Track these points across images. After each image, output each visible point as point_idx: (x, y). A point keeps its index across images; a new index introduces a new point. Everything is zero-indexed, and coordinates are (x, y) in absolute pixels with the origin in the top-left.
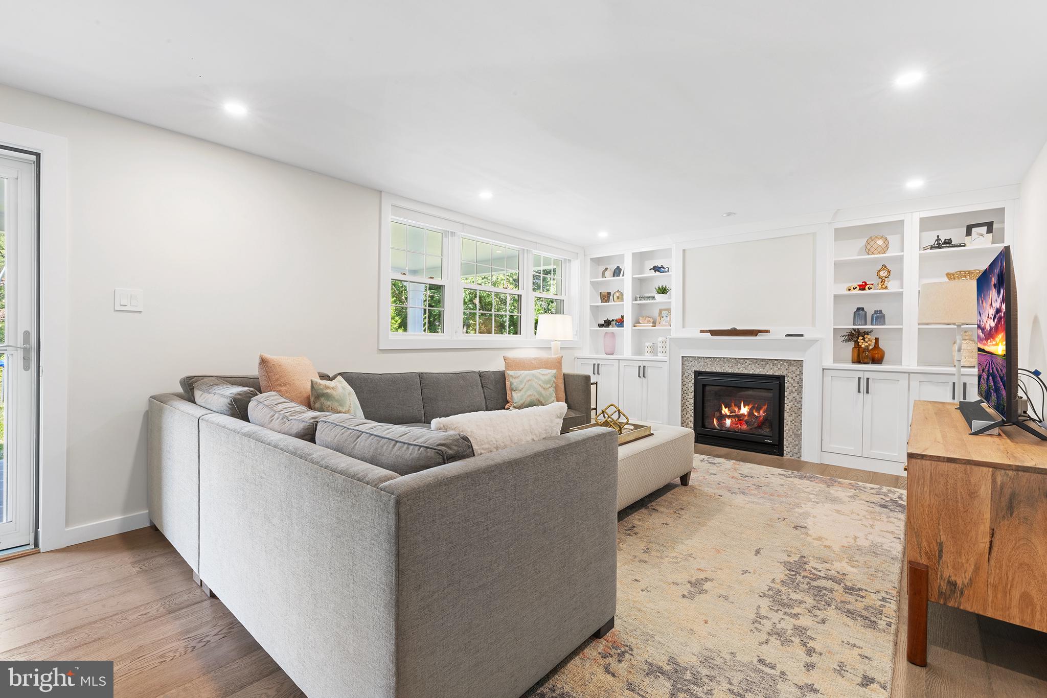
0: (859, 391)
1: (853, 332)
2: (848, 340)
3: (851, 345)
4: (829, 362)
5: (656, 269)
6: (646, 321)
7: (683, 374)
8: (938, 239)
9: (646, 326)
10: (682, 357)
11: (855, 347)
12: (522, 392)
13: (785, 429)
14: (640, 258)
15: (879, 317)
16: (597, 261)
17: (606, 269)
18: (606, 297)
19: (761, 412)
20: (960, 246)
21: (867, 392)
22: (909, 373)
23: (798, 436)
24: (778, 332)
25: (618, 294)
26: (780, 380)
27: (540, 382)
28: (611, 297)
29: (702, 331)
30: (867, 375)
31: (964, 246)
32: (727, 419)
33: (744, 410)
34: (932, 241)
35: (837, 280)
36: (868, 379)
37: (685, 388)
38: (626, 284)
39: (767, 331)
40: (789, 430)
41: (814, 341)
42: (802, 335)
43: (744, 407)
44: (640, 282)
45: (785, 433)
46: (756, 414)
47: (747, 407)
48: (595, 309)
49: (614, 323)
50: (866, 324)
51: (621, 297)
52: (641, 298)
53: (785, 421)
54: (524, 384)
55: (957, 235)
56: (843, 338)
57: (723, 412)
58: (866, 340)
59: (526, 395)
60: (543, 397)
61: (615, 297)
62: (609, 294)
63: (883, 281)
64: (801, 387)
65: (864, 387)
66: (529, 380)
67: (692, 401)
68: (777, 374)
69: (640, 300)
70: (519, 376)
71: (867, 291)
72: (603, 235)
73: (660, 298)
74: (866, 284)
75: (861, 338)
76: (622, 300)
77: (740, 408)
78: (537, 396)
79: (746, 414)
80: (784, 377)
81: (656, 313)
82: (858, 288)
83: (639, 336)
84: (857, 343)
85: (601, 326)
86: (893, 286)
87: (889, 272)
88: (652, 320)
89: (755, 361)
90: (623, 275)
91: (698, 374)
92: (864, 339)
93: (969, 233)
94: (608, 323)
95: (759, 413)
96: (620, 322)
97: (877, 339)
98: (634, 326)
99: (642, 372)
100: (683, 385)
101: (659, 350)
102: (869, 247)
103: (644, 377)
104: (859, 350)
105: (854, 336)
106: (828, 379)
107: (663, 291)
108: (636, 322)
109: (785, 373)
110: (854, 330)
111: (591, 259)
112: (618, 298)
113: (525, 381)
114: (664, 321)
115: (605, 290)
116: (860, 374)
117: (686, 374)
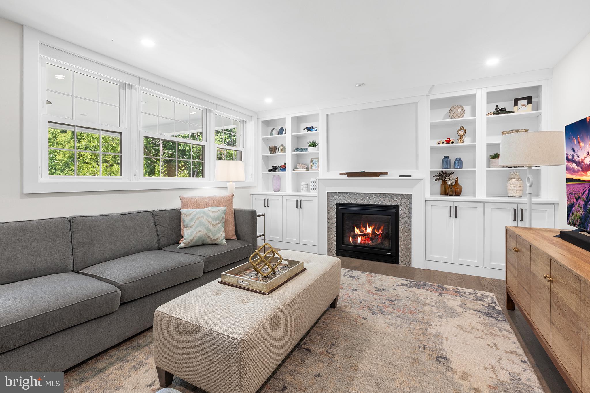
0: (451, 216)
1: (441, 173)
2: (438, 179)
3: (440, 182)
4: (428, 196)
5: (309, 129)
6: (301, 167)
7: (328, 205)
8: (497, 108)
9: (301, 170)
10: (327, 192)
11: (443, 184)
12: (192, 229)
13: (400, 244)
14: (298, 120)
15: (459, 163)
16: (267, 123)
17: (273, 129)
18: (273, 149)
19: (380, 231)
20: (511, 112)
21: (456, 217)
22: (484, 202)
23: (409, 249)
24: (394, 174)
25: (282, 147)
26: (395, 209)
27: (210, 219)
28: (277, 150)
29: (341, 174)
30: (456, 204)
31: (514, 113)
32: (358, 237)
33: (369, 230)
34: (493, 109)
35: (432, 137)
36: (456, 207)
37: (330, 216)
38: (287, 140)
39: (386, 173)
40: (403, 245)
41: (419, 180)
42: (410, 176)
43: (369, 228)
44: (297, 139)
45: (400, 247)
46: (377, 233)
47: (371, 228)
48: (265, 159)
49: (279, 168)
50: (450, 168)
51: (284, 150)
52: (298, 150)
53: (400, 239)
54: (194, 221)
55: (508, 105)
56: (435, 178)
57: (355, 232)
58: (451, 179)
59: (195, 232)
60: (212, 233)
61: (280, 149)
62: (275, 147)
63: (461, 138)
64: (410, 213)
65: (454, 213)
66: (200, 217)
67: (335, 225)
68: (393, 204)
69: (297, 151)
70: (190, 214)
71: (451, 144)
72: (269, 100)
73: (311, 150)
74: (450, 140)
75: (447, 177)
76: (285, 151)
77: (366, 229)
78: (206, 232)
79: (370, 233)
80: (398, 206)
81: (308, 161)
82: (445, 142)
83: (297, 178)
84: (444, 181)
85: (270, 170)
86: (467, 141)
87: (465, 131)
88: (306, 166)
89: (378, 195)
90: (285, 133)
91: (338, 205)
92: (449, 178)
93: (516, 104)
94: (275, 169)
95: (379, 231)
96: (283, 168)
97: (457, 178)
98: (294, 171)
99: (299, 205)
100: (328, 213)
101: (311, 187)
102: (452, 113)
103: (300, 208)
104: (445, 186)
105: (442, 177)
106: (429, 208)
107: (313, 145)
108: (295, 168)
109: (399, 204)
110: (442, 172)
111: (263, 122)
112: (282, 150)
113: (196, 218)
114: (314, 167)
115: (272, 144)
116: (451, 204)
117: (331, 206)
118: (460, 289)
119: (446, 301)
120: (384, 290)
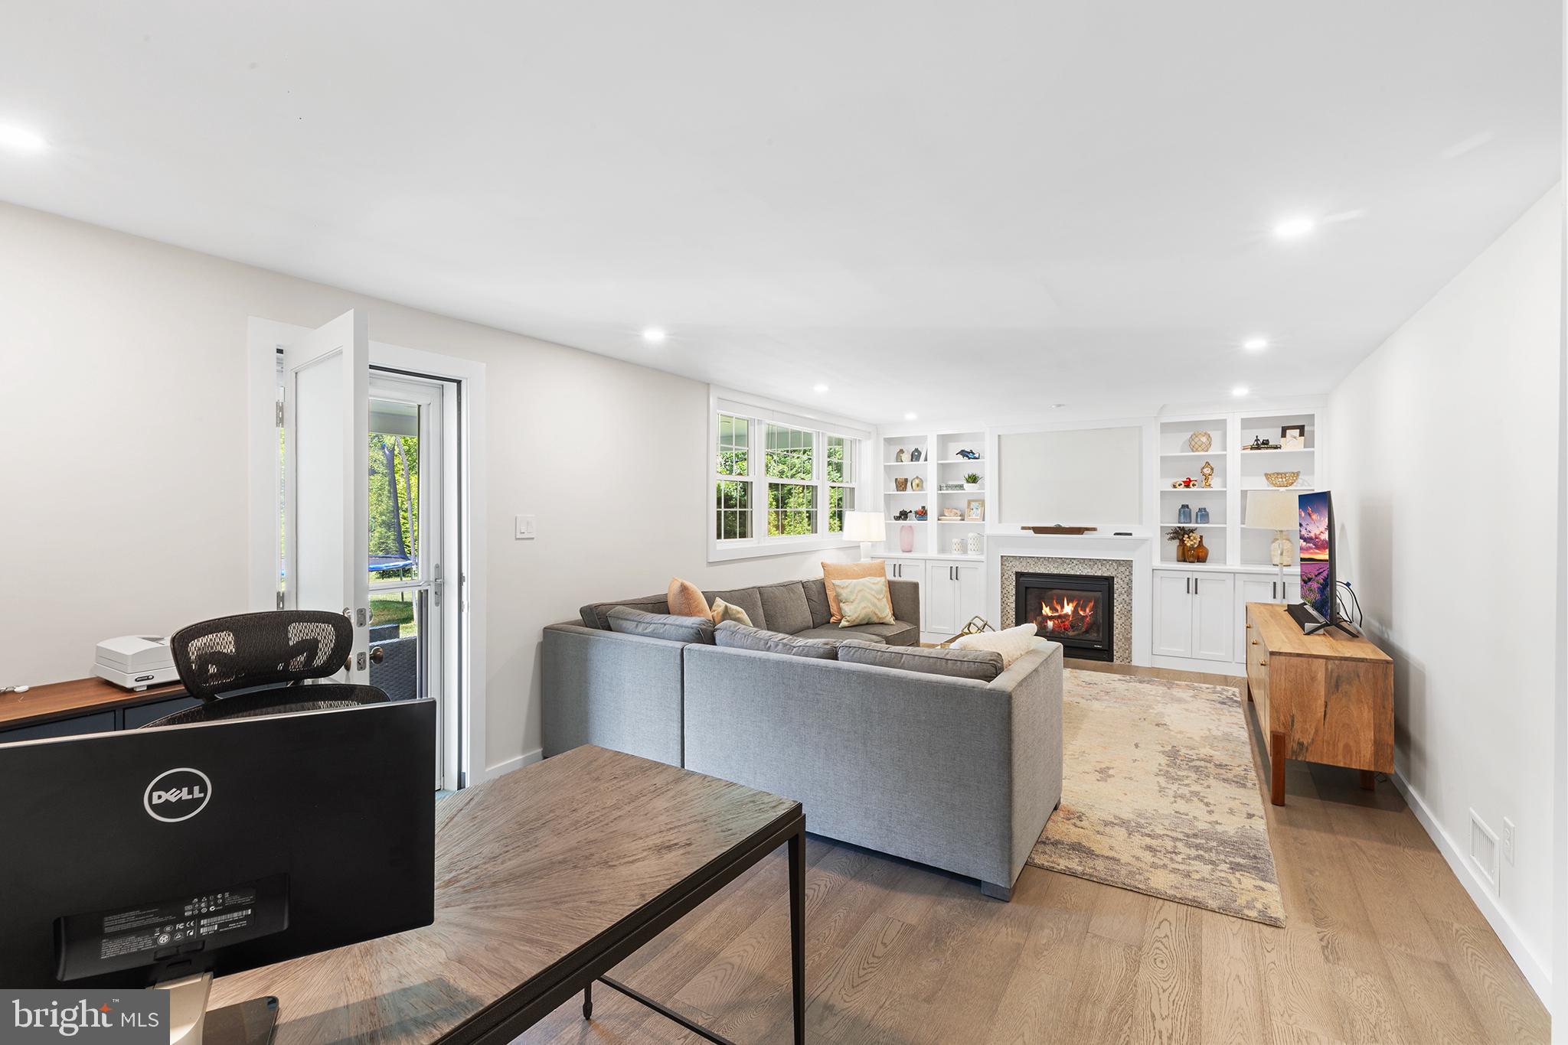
0: (1188, 592)
1: (1178, 529)
2: (1173, 538)
3: (1176, 543)
4: (1157, 563)
5: (964, 453)
6: (952, 514)
7: (1003, 575)
8: (1257, 440)
9: (952, 519)
10: (1002, 556)
11: (1180, 545)
12: (855, 604)
13: (1115, 632)
14: (944, 440)
15: (1203, 515)
16: (889, 441)
17: (902, 451)
18: (902, 485)
19: (1087, 611)
20: (1276, 447)
21: (1196, 593)
22: (1234, 573)
23: (1129, 640)
24: (1106, 530)
25: (917, 481)
26: (1109, 581)
27: (873, 593)
28: (909, 484)
29: (1023, 528)
30: (1196, 575)
31: (1280, 448)
32: (1049, 621)
33: (1068, 609)
34: (1252, 442)
35: (1164, 474)
36: (1196, 579)
37: (1005, 591)
38: (929, 470)
39: (1094, 529)
40: (1119, 634)
41: (1144, 541)
42: (1131, 534)
44: (944, 469)
45: (1115, 637)
46: (1081, 613)
47: (1070, 606)
48: (888, 498)
49: (912, 515)
50: (1190, 522)
51: (920, 486)
52: (948, 487)
53: (1115, 624)
54: (855, 595)
55: (1272, 435)
56: (1169, 536)
57: (1044, 612)
58: (1192, 538)
59: (860, 608)
60: (878, 609)
61: (914, 484)
62: (906, 480)
63: (1206, 479)
64: (1131, 588)
65: (1193, 587)
66: (860, 591)
67: (1014, 605)
68: (1105, 575)
69: (947, 490)
70: (847, 586)
71: (1193, 489)
72: (911, 416)
73: (969, 487)
74: (1190, 481)
75: (1186, 536)
76: (922, 489)
77: (1063, 608)
78: (872, 608)
79: (1070, 613)
80: (1113, 578)
81: (963, 505)
82: (1183, 484)
83: (943, 530)
84: (1182, 541)
85: (897, 518)
86: (1216, 483)
87: (1212, 469)
88: (959, 513)
89: (1082, 561)
90: (926, 460)
91: (1019, 575)
92: (1189, 537)
93: (1284, 435)
94: (904, 515)
96: (922, 514)
97: (1201, 537)
98: (939, 520)
99: (955, 574)
100: (1003, 588)
101: (969, 547)
102: (1193, 443)
103: (957, 579)
104: (1184, 548)
105: (1179, 534)
106: (1157, 580)
107: (973, 479)
108: (941, 514)
109: (1113, 574)
110: (1179, 527)
111: (885, 439)
112: (918, 485)
113: (856, 591)
114: (975, 514)
115: (901, 477)
116: (1189, 575)
117: (1006, 576)
118: (1196, 684)
119: (1174, 693)
120: (1096, 684)
